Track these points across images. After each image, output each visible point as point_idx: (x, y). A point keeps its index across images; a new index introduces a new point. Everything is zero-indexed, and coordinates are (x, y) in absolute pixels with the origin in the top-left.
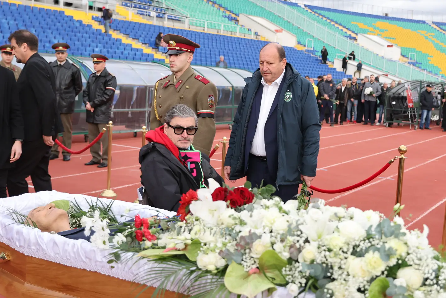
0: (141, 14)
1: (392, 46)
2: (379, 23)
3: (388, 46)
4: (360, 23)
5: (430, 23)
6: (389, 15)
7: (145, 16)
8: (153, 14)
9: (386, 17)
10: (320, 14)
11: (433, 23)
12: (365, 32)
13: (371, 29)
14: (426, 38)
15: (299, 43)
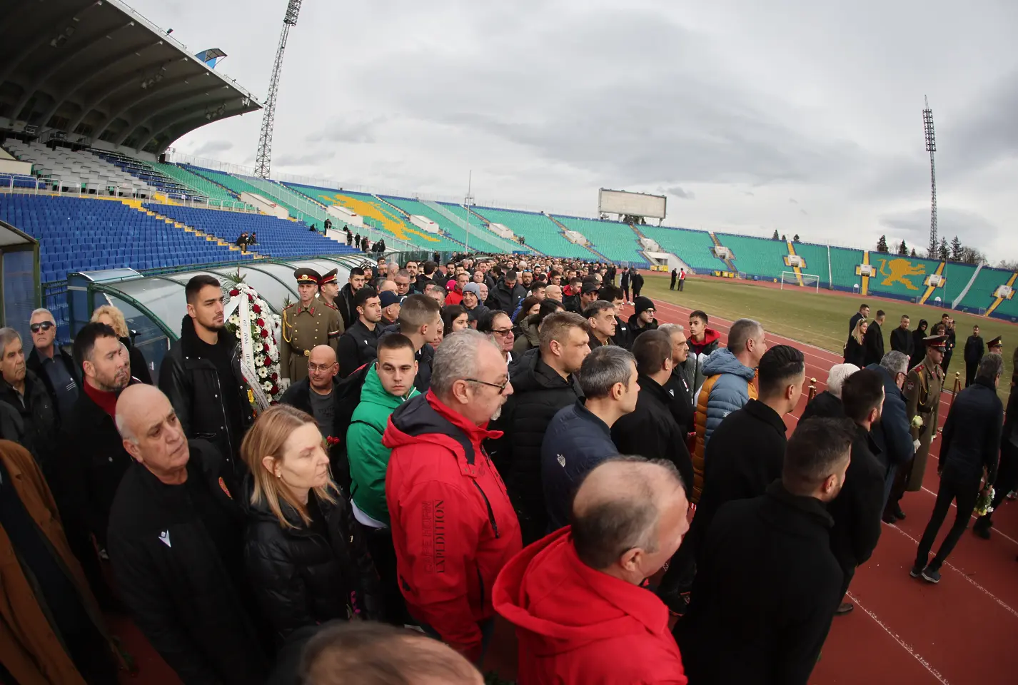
0: (172, 198)
1: (355, 215)
2: (339, 196)
3: (353, 215)
4: (325, 197)
5: (375, 196)
6: (343, 190)
7: (176, 200)
8: (183, 197)
9: (341, 191)
10: (293, 190)
11: (377, 195)
12: (331, 203)
13: (334, 201)
14: (375, 208)
15: (290, 216)
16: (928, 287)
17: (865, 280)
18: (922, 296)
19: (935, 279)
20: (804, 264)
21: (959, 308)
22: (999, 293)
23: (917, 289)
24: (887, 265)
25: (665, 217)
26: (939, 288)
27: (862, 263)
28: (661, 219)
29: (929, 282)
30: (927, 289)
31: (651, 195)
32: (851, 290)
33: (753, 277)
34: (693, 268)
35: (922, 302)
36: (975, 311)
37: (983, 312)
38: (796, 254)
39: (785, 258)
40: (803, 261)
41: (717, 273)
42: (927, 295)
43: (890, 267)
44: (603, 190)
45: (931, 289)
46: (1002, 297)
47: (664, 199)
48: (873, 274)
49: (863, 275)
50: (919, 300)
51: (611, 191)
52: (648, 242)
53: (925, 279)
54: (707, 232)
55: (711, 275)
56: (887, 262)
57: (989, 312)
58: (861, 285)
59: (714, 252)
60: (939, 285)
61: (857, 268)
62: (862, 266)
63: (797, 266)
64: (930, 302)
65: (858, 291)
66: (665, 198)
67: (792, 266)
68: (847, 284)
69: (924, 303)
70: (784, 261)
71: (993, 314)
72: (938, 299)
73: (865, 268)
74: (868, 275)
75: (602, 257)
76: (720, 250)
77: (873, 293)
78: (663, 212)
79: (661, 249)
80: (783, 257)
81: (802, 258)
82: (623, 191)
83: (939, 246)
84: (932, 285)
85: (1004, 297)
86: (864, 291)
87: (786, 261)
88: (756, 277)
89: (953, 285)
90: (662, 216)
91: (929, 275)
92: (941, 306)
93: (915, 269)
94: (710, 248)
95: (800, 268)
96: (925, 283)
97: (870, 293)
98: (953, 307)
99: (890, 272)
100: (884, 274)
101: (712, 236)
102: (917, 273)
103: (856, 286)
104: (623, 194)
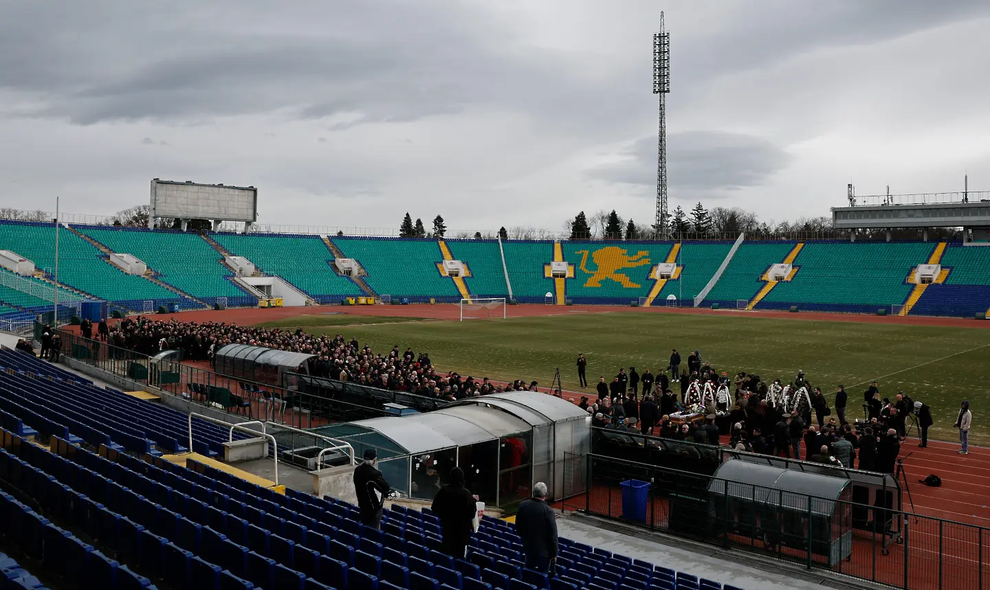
16: (656, 281)
17: (560, 283)
18: (647, 296)
19: (669, 268)
20: (468, 272)
21: (705, 303)
22: (770, 276)
23: (638, 286)
24: (590, 258)
25: (255, 219)
26: (674, 280)
27: (553, 260)
28: (248, 223)
29: (656, 274)
30: (654, 284)
31: (234, 188)
32: (541, 300)
33: (401, 299)
34: (313, 297)
35: (647, 304)
36: (732, 305)
37: (743, 305)
38: (454, 259)
39: (439, 265)
40: (465, 266)
41: (350, 300)
42: (654, 294)
43: (595, 261)
44: (157, 181)
45: (660, 284)
46: (777, 278)
47: (252, 193)
48: (570, 273)
49: (555, 276)
50: (644, 301)
51: (172, 183)
52: (238, 262)
53: (651, 271)
54: (318, 237)
55: (343, 304)
56: (590, 254)
57: (754, 303)
58: (554, 292)
59: (335, 268)
60: (672, 277)
61: (546, 267)
62: (553, 264)
63: (457, 275)
64: (660, 301)
65: (553, 300)
66: (255, 191)
67: (451, 275)
68: (534, 292)
69: (651, 304)
70: (437, 269)
71: (760, 305)
72: (672, 297)
73: (559, 266)
74: (563, 276)
75: (182, 294)
76: (344, 263)
77: (573, 300)
78: (251, 212)
79: (259, 271)
80: (435, 263)
81: (464, 263)
82: (189, 183)
83: (671, 219)
84: (662, 277)
85: (779, 279)
86: (561, 300)
87: (440, 270)
88: (406, 300)
89: (693, 274)
90: (251, 218)
91: (657, 265)
92: (678, 305)
93: (635, 258)
94: (328, 261)
95: (463, 278)
96: (652, 276)
97: (570, 301)
98: (696, 305)
99: (595, 267)
100: (586, 271)
101: (327, 242)
102: (638, 264)
103: (549, 295)
104: (190, 188)
